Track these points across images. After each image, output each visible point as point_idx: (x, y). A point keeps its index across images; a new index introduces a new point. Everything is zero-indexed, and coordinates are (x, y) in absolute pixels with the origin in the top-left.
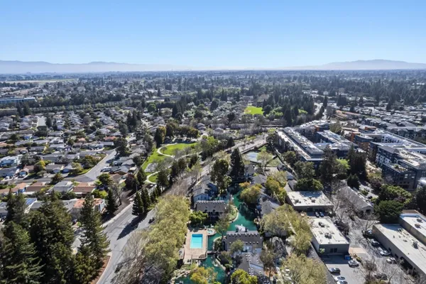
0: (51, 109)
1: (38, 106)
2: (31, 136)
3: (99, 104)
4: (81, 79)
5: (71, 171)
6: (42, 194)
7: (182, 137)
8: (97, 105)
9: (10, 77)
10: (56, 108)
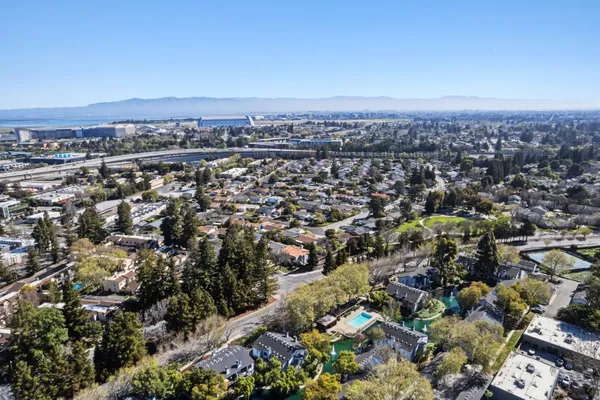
0: (349, 154)
1: (339, 150)
2: (310, 180)
3: (405, 153)
4: (416, 120)
5: (311, 220)
6: (274, 234)
7: (471, 209)
8: (401, 154)
9: (344, 115)
10: (354, 153)
